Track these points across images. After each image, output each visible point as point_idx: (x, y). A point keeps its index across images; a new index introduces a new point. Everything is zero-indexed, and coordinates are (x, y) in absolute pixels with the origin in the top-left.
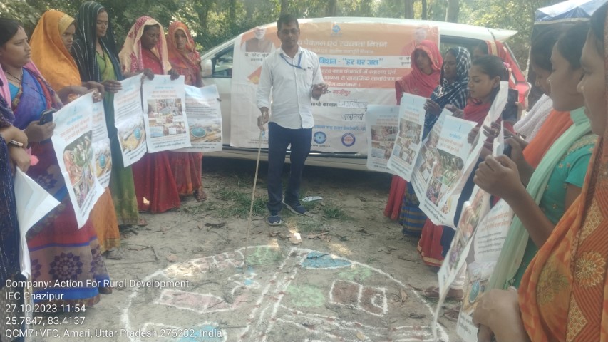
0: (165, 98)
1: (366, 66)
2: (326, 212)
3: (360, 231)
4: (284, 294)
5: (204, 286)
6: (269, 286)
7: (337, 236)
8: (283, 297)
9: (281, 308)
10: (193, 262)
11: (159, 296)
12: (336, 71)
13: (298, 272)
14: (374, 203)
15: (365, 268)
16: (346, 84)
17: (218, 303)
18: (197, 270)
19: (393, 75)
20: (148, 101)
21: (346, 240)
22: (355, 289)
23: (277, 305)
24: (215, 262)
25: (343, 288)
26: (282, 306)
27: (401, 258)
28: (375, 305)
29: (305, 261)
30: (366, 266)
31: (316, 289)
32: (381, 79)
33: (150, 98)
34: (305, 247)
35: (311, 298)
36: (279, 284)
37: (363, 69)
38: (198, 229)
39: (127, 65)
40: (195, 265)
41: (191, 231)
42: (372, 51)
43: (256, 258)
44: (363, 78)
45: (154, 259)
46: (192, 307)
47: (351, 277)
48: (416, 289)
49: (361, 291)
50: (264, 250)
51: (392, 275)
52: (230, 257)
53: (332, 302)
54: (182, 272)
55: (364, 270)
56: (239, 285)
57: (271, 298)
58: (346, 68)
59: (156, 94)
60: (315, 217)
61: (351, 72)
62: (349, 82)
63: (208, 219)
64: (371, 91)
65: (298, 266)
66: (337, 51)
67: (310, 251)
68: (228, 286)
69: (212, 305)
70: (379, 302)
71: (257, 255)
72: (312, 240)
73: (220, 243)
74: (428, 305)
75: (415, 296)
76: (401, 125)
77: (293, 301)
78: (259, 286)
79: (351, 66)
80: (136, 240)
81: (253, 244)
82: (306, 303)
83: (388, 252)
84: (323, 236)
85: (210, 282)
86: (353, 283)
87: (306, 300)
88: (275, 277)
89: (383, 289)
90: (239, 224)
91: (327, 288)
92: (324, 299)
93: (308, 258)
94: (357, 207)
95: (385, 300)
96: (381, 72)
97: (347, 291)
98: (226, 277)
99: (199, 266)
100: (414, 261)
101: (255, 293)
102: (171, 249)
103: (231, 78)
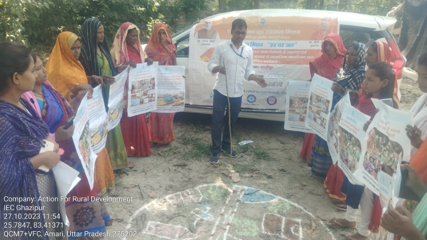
0: (143, 79)
1: (285, 48)
2: (256, 154)
3: (281, 170)
4: (230, 225)
5: (175, 219)
6: (219, 218)
7: (265, 174)
8: (230, 228)
9: (229, 236)
10: (167, 197)
11: (146, 227)
12: (263, 52)
13: (239, 206)
14: (290, 145)
15: (286, 202)
16: (270, 61)
17: (186, 232)
18: (170, 205)
19: (304, 55)
20: (132, 82)
21: (271, 178)
22: (279, 220)
23: (226, 234)
24: (182, 198)
25: (272, 221)
26: (229, 235)
27: (311, 193)
28: (293, 233)
29: (243, 196)
30: (286, 200)
31: (252, 221)
32: (295, 57)
33: (134, 80)
34: (243, 184)
35: (249, 228)
36: (226, 216)
37: (283, 50)
38: (168, 170)
39: (117, 59)
40: (168, 200)
41: (164, 171)
42: (289, 37)
43: (210, 195)
44: (283, 57)
45: (140, 196)
46: (168, 236)
47: (276, 211)
48: (322, 220)
49: (283, 222)
50: (214, 187)
51: (305, 208)
52: (192, 194)
53: (263, 232)
54: (160, 207)
55: (285, 204)
56: (198, 218)
57: (221, 228)
58: (270, 50)
59: (137, 77)
60: (248, 158)
61: (274, 52)
62: (272, 59)
63: (175, 161)
64: (288, 66)
65: (238, 201)
66: (264, 37)
67: (246, 188)
68: (192, 219)
69: (182, 234)
70: (297, 231)
71: (210, 191)
72: (247, 178)
73: (184, 181)
74: (331, 233)
75: (322, 225)
76: (311, 97)
77: (236, 231)
78: (213, 219)
79: (273, 48)
80: (128, 180)
81: (207, 183)
82: (246, 232)
83: (301, 187)
84: (255, 175)
85: (179, 215)
86: (278, 215)
87: (245, 230)
88: (223, 211)
89: (299, 220)
90: (196, 165)
91: (260, 220)
92: (258, 229)
93: (245, 194)
94: (278, 149)
95: (301, 229)
96: (296, 52)
97: (274, 223)
98: (190, 211)
99: (171, 202)
100: (320, 195)
101: (210, 224)
102: (151, 187)
103: (188, 57)
